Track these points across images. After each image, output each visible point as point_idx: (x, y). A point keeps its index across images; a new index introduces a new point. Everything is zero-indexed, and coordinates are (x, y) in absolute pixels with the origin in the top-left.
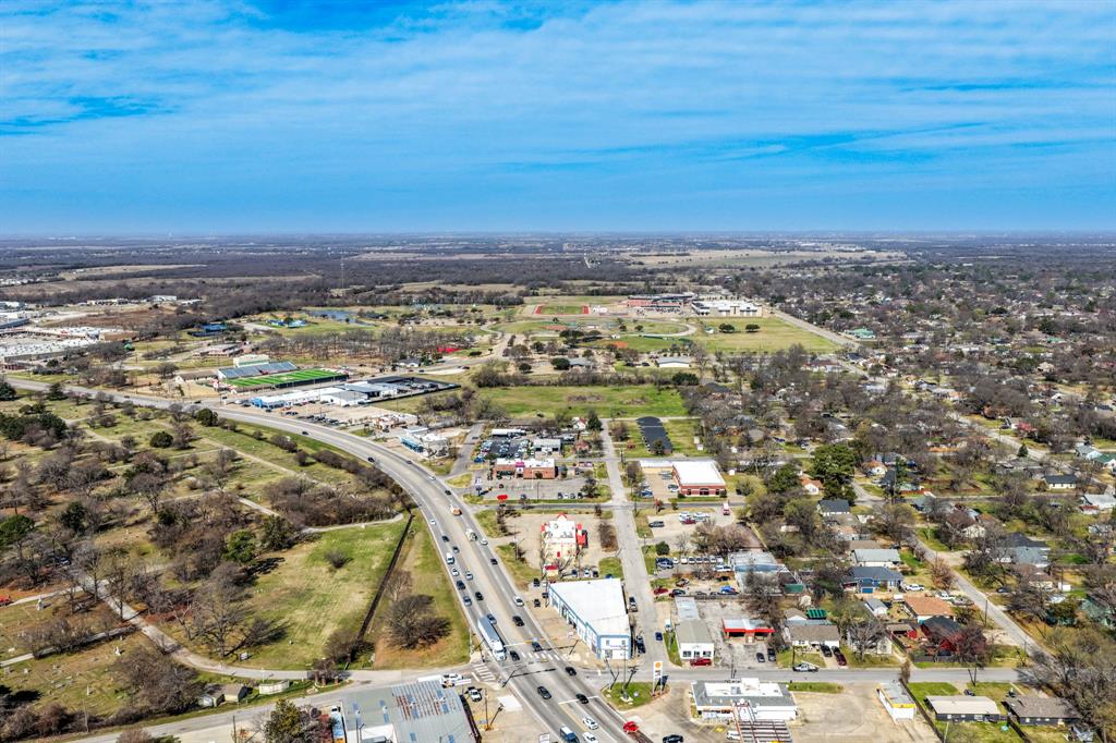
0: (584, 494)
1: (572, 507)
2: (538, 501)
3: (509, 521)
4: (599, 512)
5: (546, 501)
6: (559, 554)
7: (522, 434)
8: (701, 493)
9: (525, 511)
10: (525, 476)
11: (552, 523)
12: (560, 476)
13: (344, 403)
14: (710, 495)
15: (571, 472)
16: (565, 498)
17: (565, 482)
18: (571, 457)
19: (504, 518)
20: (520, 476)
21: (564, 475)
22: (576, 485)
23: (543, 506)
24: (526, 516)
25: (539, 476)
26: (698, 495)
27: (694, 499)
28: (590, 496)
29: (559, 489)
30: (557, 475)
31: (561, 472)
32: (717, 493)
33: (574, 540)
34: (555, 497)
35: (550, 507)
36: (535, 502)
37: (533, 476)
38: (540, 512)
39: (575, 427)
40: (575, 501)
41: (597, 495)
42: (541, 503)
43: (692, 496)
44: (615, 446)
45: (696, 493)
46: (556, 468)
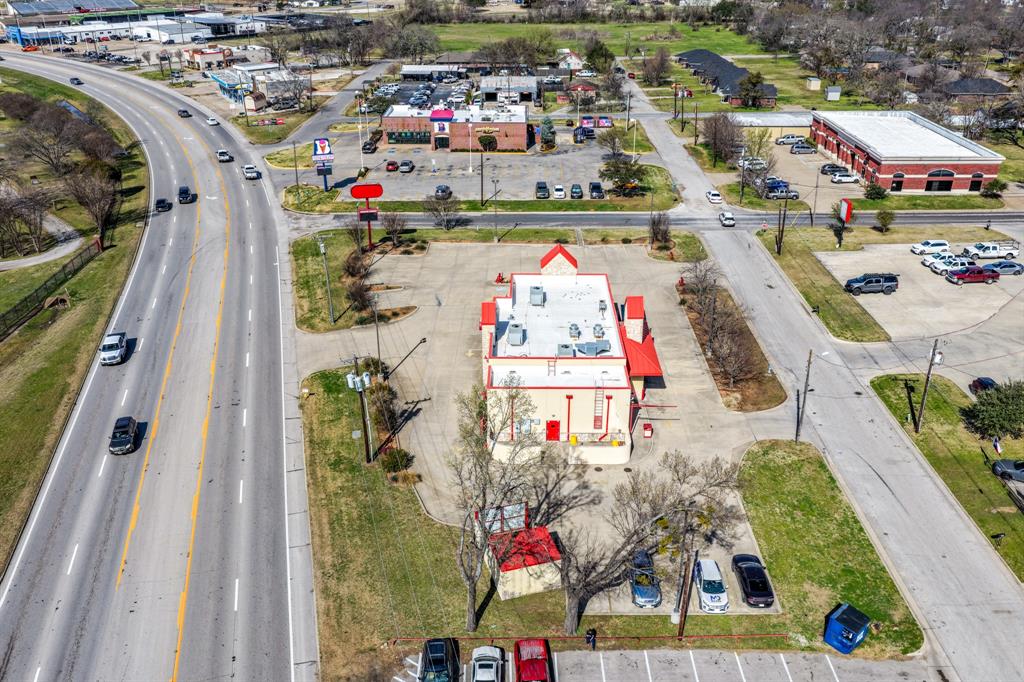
0: (607, 185)
1: (580, 220)
2: (484, 204)
3: (388, 268)
4: (660, 236)
5: (503, 204)
6: (553, 429)
7: (459, 75)
8: (929, 187)
9: (442, 233)
10: (455, 143)
11: (523, 283)
12: (538, 147)
13: (165, 38)
14: (955, 192)
15: (564, 138)
16: (556, 195)
17: (550, 159)
18: (560, 111)
19: (375, 256)
20: (442, 143)
21: (549, 144)
22: (585, 166)
23: (496, 219)
24: (444, 251)
25: (489, 144)
26: (921, 192)
27: (913, 202)
28: (623, 191)
29: (539, 174)
30: (531, 142)
31: (537, 138)
32: (975, 186)
33: (616, 372)
34: (530, 195)
35: (517, 221)
36: (473, 205)
37: (473, 142)
38: (486, 237)
39: (562, 66)
40: (584, 206)
41: (642, 191)
42: (491, 211)
43: (905, 192)
44: (648, 94)
45: (915, 184)
46: (530, 127)
